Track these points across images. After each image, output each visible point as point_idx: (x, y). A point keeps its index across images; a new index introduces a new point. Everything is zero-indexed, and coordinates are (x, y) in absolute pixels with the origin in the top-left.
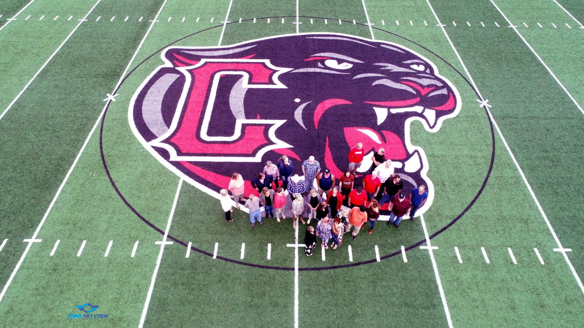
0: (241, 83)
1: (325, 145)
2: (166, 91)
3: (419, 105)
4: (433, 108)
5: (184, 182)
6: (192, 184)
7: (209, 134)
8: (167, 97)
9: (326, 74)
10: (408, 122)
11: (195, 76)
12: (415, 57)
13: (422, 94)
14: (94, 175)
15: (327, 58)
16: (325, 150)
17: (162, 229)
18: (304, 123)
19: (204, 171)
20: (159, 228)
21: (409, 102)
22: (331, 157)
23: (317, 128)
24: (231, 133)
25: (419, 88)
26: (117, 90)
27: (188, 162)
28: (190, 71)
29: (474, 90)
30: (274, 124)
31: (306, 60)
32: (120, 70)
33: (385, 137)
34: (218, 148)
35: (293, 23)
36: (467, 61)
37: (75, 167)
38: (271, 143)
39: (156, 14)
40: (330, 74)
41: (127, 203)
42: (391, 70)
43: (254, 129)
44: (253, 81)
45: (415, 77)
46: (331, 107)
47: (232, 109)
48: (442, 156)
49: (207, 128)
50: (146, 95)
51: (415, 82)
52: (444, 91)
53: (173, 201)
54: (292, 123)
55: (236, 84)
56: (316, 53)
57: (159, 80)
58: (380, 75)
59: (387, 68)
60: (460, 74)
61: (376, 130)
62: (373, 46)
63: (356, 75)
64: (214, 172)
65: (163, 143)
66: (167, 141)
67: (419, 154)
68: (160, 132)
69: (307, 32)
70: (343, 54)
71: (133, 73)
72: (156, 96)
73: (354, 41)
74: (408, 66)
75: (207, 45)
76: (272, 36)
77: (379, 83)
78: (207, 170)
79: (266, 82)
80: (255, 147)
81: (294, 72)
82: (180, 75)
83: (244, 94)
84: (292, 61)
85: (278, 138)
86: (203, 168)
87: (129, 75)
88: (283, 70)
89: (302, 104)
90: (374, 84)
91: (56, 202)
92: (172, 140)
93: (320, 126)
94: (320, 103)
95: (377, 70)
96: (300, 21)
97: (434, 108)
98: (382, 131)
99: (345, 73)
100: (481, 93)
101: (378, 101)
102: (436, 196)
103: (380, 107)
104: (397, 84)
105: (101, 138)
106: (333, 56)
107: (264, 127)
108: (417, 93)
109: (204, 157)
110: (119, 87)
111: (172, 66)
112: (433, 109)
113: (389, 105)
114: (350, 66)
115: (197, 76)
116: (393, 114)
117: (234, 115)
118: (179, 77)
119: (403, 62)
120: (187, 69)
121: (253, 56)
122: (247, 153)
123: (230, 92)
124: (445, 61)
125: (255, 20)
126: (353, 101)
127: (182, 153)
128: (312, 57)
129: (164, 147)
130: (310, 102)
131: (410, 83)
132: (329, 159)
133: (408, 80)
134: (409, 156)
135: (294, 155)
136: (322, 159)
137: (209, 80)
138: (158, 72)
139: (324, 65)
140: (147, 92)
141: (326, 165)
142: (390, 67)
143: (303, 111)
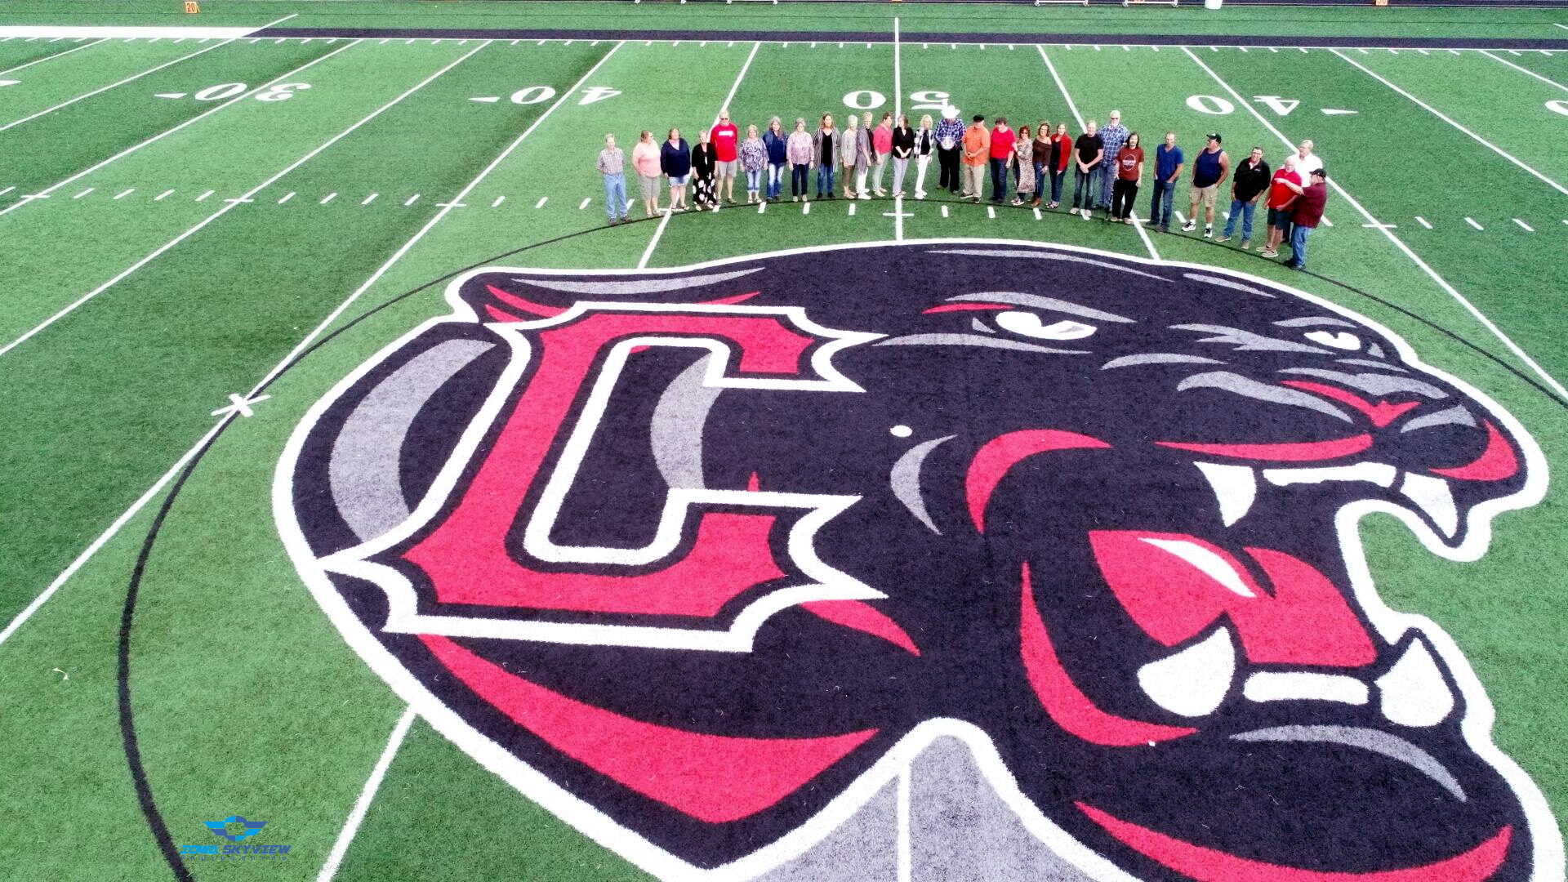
0: (701, 373)
1: (1019, 594)
2: (435, 389)
3: (1375, 460)
4: (1437, 471)
5: (419, 723)
6: (449, 736)
7: (559, 535)
8: (433, 410)
9: (1004, 351)
10: (1348, 519)
11: (543, 349)
12: (1313, 310)
13: (1377, 424)
14: (66, 678)
15: (1002, 307)
16: (1019, 614)
18: (928, 509)
19: (511, 679)
21: (1336, 447)
22: (1048, 645)
23: (980, 528)
24: (643, 536)
25: (1355, 402)
26: (270, 383)
27: (452, 639)
28: (531, 334)
30: (811, 510)
31: (929, 311)
32: (300, 327)
33: (1263, 572)
34: (586, 593)
35: (885, 214)
36: (1511, 326)
38: (798, 578)
39: (462, 188)
40: (1016, 353)
42: (1238, 345)
43: (735, 523)
44: (743, 367)
45: (1329, 369)
46: (1030, 458)
47: (657, 453)
49: (555, 516)
50: (364, 402)
51: (1337, 384)
52: (1460, 416)
53: (348, 808)
54: (880, 507)
55: (682, 375)
56: (964, 293)
57: (421, 357)
58: (1203, 360)
59: (1220, 339)
60: (1502, 363)
61: (1221, 546)
62: (1158, 278)
63: (1113, 357)
64: (552, 689)
65: (375, 565)
67: (1429, 647)
68: (377, 523)
69: (930, 237)
70: (1059, 297)
71: (342, 335)
72: (396, 405)
73: (1091, 262)
74: (1297, 335)
75: (602, 266)
76: (814, 245)
77: (1200, 384)
78: (523, 677)
79: (789, 371)
80: (733, 592)
81: (888, 343)
82: (493, 345)
83: (709, 406)
84: (883, 312)
85: (824, 560)
86: (509, 670)
87: (325, 340)
88: (851, 338)
89: (919, 443)
90: (1182, 387)
92: (411, 555)
93: (990, 520)
94: (986, 443)
95: (1185, 342)
96: (905, 209)
97: (1442, 472)
98: (1247, 549)
99: (1072, 352)
101: (1210, 442)
103: (1221, 463)
104: (1269, 387)
106: (1024, 303)
107: (773, 518)
108: (1353, 419)
109: (521, 622)
110: (279, 375)
111: (474, 319)
112: (1437, 476)
113: (1258, 458)
114: (1088, 331)
115: (550, 347)
116: (1280, 488)
117: (664, 473)
118: (491, 351)
119: (1276, 323)
120: (521, 328)
121: (748, 296)
122: (698, 614)
123: (658, 399)
124: (1430, 324)
125: (763, 205)
126: (1112, 439)
127: (440, 605)
128: (951, 303)
129: (374, 580)
130: (951, 437)
131: (1318, 387)
132: (1041, 652)
133: (1309, 378)
134: (1387, 656)
135: (890, 631)
136: (1012, 649)
137: (591, 360)
138: (425, 335)
139: (995, 326)
140: (367, 392)
141: (1030, 676)
142: (1230, 335)
143: (922, 467)
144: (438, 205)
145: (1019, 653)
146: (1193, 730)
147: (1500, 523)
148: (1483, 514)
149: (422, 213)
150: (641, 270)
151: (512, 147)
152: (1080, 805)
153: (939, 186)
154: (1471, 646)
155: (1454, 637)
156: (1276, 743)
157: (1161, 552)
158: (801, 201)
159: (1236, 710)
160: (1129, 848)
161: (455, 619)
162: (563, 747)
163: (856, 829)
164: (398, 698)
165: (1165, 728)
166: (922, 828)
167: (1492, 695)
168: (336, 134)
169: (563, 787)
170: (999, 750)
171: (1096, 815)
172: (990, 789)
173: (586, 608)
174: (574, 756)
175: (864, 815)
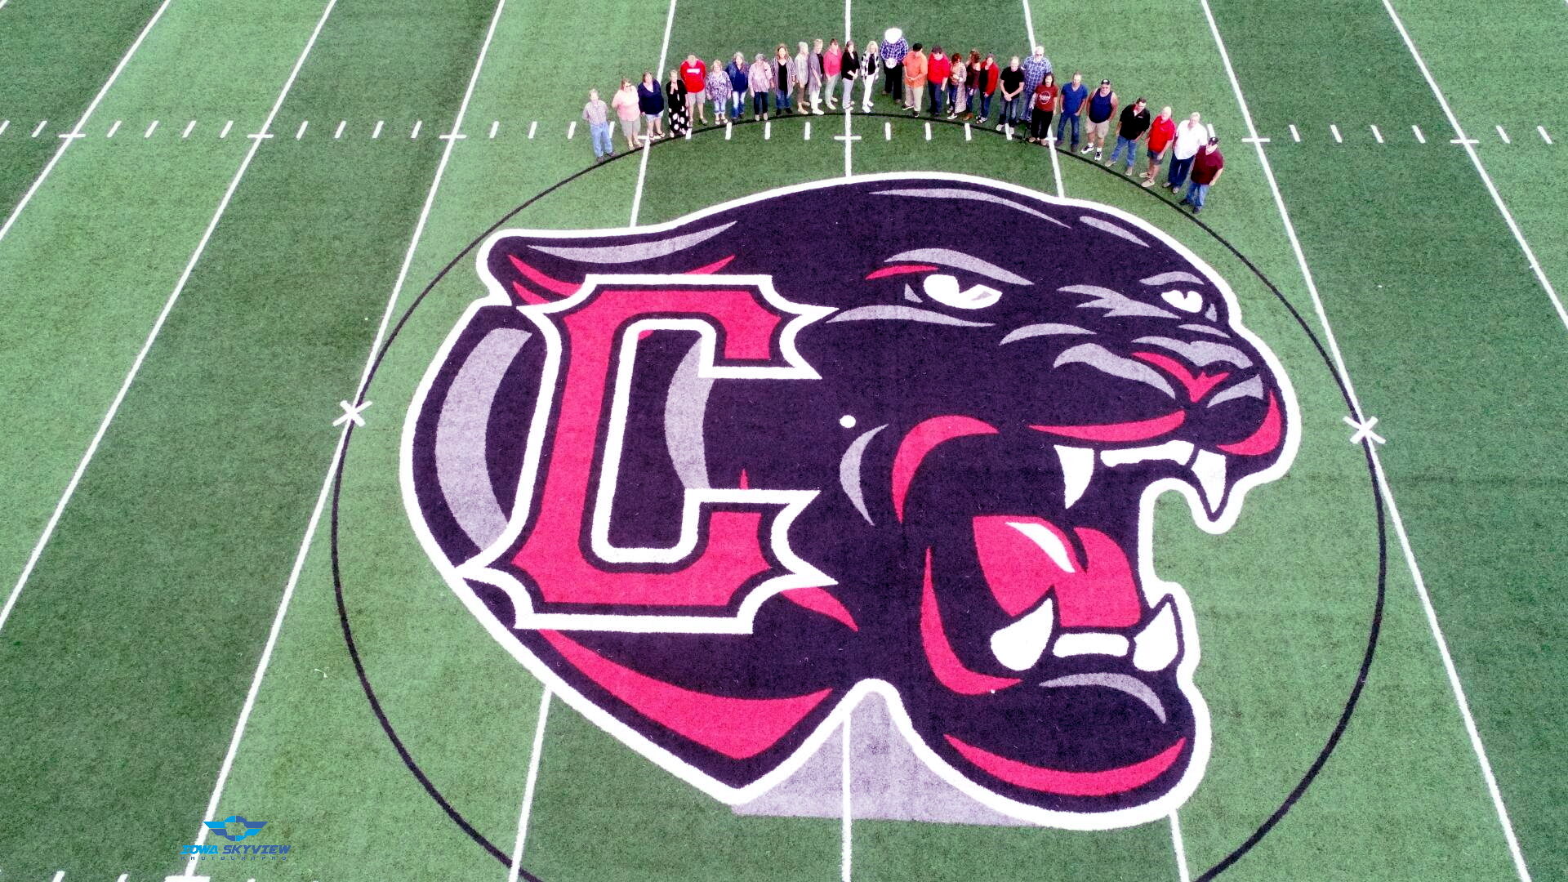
0: (695, 361)
1: (922, 577)
2: (495, 389)
3: (1181, 438)
4: (1222, 448)
5: (555, 699)
6: (575, 707)
7: (615, 537)
8: (499, 412)
9: (927, 326)
10: (1148, 499)
11: (570, 336)
12: (1176, 262)
13: (1192, 399)
14: (325, 676)
15: (929, 269)
16: (921, 594)
17: (503, 850)
18: (866, 501)
19: (606, 663)
20: (497, 845)
21: (1156, 429)
22: (938, 619)
23: (900, 518)
24: (670, 538)
25: (1182, 374)
26: (366, 387)
27: (562, 632)
28: (556, 319)
29: (1339, 381)
30: (786, 505)
33: (1084, 550)
34: (639, 588)
35: (836, 138)
36: (1323, 277)
37: (275, 649)
38: (779, 570)
39: (457, 109)
40: (937, 327)
41: (413, 767)
42: (1109, 310)
43: (733, 521)
44: (729, 353)
45: (1173, 337)
46: (938, 446)
47: (672, 453)
48: (1239, 615)
49: (609, 520)
50: (445, 407)
51: (1173, 355)
52: (1253, 388)
53: (528, 760)
54: (832, 503)
55: (681, 366)
56: (900, 251)
57: (475, 352)
58: (1077, 330)
59: (1095, 304)
60: (1304, 324)
61: (1059, 527)
62: (1059, 223)
63: (1010, 331)
64: (631, 669)
65: (495, 570)
66: (503, 564)
67: (1174, 609)
68: (487, 533)
69: (875, 171)
70: (975, 255)
71: (406, 326)
72: (471, 409)
73: (1006, 202)
74: (1152, 296)
75: (600, 224)
77: (1072, 360)
78: (612, 661)
79: (762, 356)
80: (737, 581)
81: (838, 319)
82: (530, 335)
83: (705, 400)
84: (834, 279)
85: (796, 553)
86: (602, 655)
88: (809, 314)
89: (860, 434)
90: (1058, 362)
91: (235, 762)
92: (519, 560)
93: (908, 510)
94: (909, 431)
95: (1067, 309)
96: (854, 131)
97: (1225, 448)
98: (1076, 529)
99: (979, 325)
100: (1356, 392)
101: (1067, 424)
102: (1215, 753)
103: (1073, 446)
104: (1122, 361)
105: (335, 552)
106: (947, 263)
107: (759, 515)
108: (1177, 395)
110: (370, 377)
111: (507, 302)
112: (1219, 452)
113: (1100, 439)
114: (994, 296)
115: (576, 335)
116: (1110, 468)
117: (679, 474)
118: (530, 341)
119: (1143, 281)
120: (548, 312)
121: (724, 262)
122: (716, 605)
123: (667, 394)
124: (1262, 277)
126: (999, 424)
127: (547, 604)
128: (888, 265)
129: (498, 585)
130: (883, 427)
131: (1159, 359)
132: (933, 624)
133: (1155, 348)
134: (1147, 615)
135: (838, 611)
136: (914, 625)
137: (609, 351)
138: (472, 322)
139: (922, 294)
140: (444, 395)
141: (925, 644)
142: (1106, 298)
143: (862, 460)
144: (441, 137)
145: (919, 626)
146: (1019, 680)
147: (1251, 496)
148: (1242, 487)
152: (947, 736)
157: (1019, 534)
158: (762, 119)
159: (1049, 664)
162: (645, 712)
165: (1002, 680)
166: (857, 756)
169: (649, 739)
170: (903, 701)
171: (955, 742)
172: (896, 727)
173: (643, 605)
175: (824, 749)
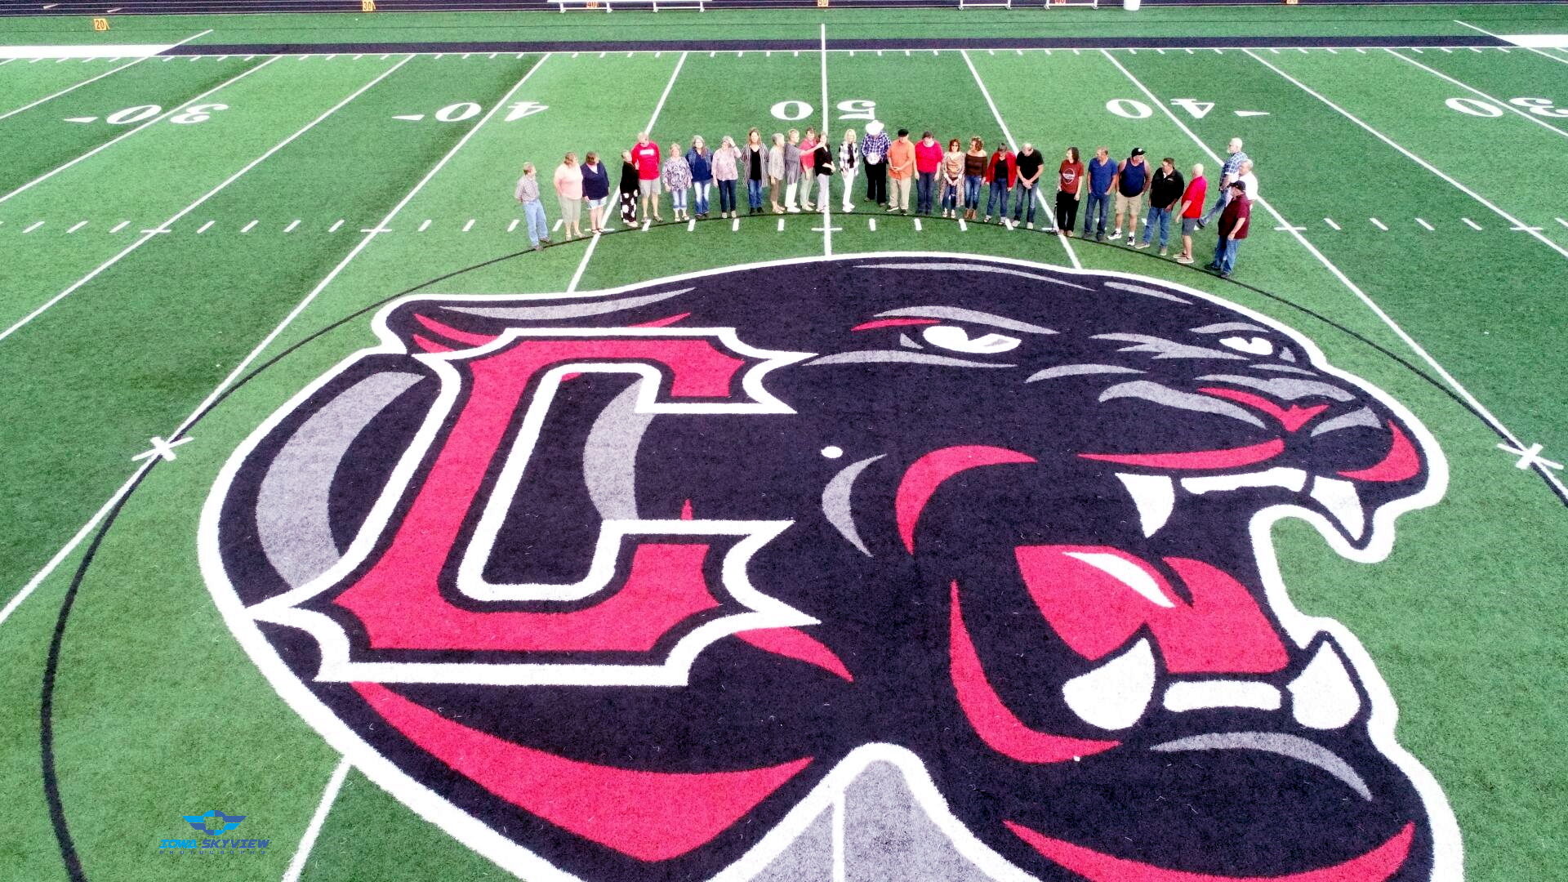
0: (632, 400)
1: (949, 614)
2: (364, 425)
3: (1286, 465)
4: (1345, 474)
5: (355, 775)
6: (385, 786)
7: (493, 573)
9: (931, 367)
10: (1261, 525)
11: (473, 379)
12: (1227, 315)
13: (1289, 429)
15: (929, 322)
16: (948, 634)
18: (859, 532)
19: (448, 725)
21: (1249, 454)
22: (977, 664)
23: (910, 548)
24: (577, 572)
25: (1269, 407)
26: (192, 424)
27: (387, 686)
28: (460, 365)
29: (1475, 412)
30: (744, 537)
31: (858, 328)
32: (223, 365)
33: (1182, 582)
34: (520, 630)
35: (814, 229)
36: (1414, 326)
38: (735, 607)
39: (387, 212)
40: (943, 369)
42: (1157, 354)
43: (668, 554)
44: (674, 393)
45: (1243, 375)
46: (957, 475)
47: (590, 483)
49: (488, 553)
50: (291, 441)
51: (1251, 390)
52: (1366, 418)
54: (813, 531)
55: (614, 402)
56: (892, 308)
57: (348, 392)
58: (1122, 370)
59: (1139, 348)
60: (1406, 364)
61: (1140, 556)
62: (1080, 287)
63: (1037, 370)
64: (488, 732)
65: (305, 611)
66: (321, 602)
67: (1337, 649)
68: (306, 568)
69: (858, 252)
70: (984, 310)
71: (267, 371)
72: (324, 443)
73: (1015, 272)
74: (1212, 341)
75: (532, 291)
76: (745, 263)
77: (1122, 395)
78: (459, 721)
79: (720, 394)
80: (669, 623)
81: (817, 362)
82: (422, 377)
83: (642, 434)
84: (813, 330)
85: (758, 588)
86: (445, 715)
87: (249, 377)
88: (781, 358)
89: (849, 464)
90: (1104, 397)
92: (341, 600)
93: (920, 539)
94: (915, 461)
95: (1107, 352)
96: (833, 223)
97: (1348, 474)
98: (1166, 559)
99: (997, 366)
100: (1501, 421)
101: (1131, 453)
103: (1141, 473)
104: (1187, 395)
106: (951, 317)
107: (706, 547)
108: (1266, 425)
109: (456, 665)
110: (202, 415)
111: (402, 350)
112: (1345, 479)
113: (1176, 467)
114: (1013, 343)
115: (481, 378)
116: (1198, 496)
117: (597, 505)
118: (419, 383)
119: (1193, 330)
120: (451, 358)
122: (634, 649)
123: (590, 428)
125: (693, 223)
126: (1037, 454)
127: (373, 650)
128: (879, 319)
129: (304, 627)
130: (880, 457)
131: (1233, 394)
132: (969, 671)
133: (1225, 385)
134: (1298, 659)
135: (824, 658)
136: (942, 671)
137: (521, 389)
138: (352, 369)
139: (923, 342)
140: (294, 430)
141: (960, 695)
142: (1150, 344)
143: (852, 489)
144: (362, 231)
145: (949, 675)
146: (1116, 743)
147: (1403, 523)
148: (1388, 514)
149: (347, 240)
150: (571, 293)
151: (438, 167)
152: (1009, 824)
153: (867, 199)
154: (1376, 646)
155: (1361, 639)
156: (1195, 752)
157: (1085, 566)
158: (730, 217)
159: (1157, 721)
160: (1055, 864)
161: (388, 665)
162: (500, 791)
163: (792, 861)
164: (332, 749)
165: (1089, 742)
166: (857, 854)
167: (1397, 694)
168: (256, 157)
169: (501, 832)
170: (931, 772)
171: (1023, 832)
172: (922, 812)
173: (521, 648)
174: (511, 800)
175: (800, 844)
